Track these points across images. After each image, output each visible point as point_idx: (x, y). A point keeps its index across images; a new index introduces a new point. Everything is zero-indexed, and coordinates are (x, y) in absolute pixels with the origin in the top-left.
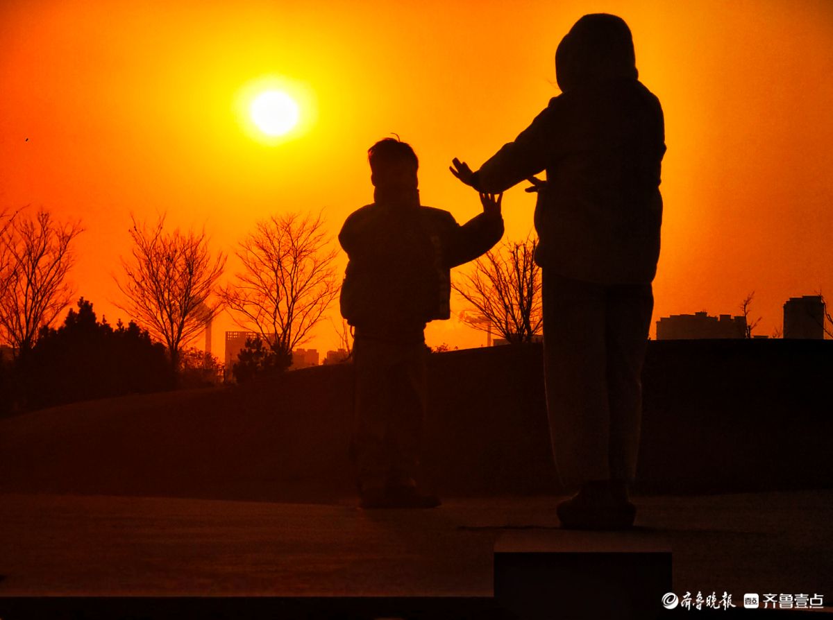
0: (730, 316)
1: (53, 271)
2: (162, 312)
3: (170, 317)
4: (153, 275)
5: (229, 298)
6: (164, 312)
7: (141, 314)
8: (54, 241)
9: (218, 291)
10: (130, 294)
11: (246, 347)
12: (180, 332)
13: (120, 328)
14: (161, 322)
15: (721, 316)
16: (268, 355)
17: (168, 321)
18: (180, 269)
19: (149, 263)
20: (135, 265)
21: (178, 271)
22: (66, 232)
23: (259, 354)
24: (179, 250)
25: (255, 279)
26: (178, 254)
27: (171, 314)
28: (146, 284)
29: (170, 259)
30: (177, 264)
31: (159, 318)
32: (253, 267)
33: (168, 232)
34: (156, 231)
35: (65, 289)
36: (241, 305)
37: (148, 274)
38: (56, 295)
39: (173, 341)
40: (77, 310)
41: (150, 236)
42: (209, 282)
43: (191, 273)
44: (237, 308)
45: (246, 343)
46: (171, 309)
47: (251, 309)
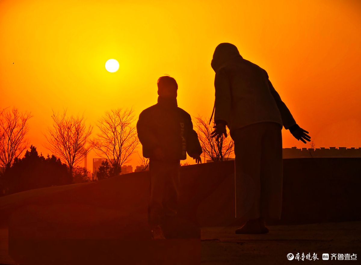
0: (306, 148)
1: (19, 134)
2: (66, 150)
4: (62, 136)
5: (94, 144)
6: (67, 150)
7: (57, 152)
8: (20, 122)
9: (90, 141)
10: (52, 143)
11: (102, 165)
12: (74, 159)
13: (48, 158)
14: (66, 155)
15: (302, 148)
16: (111, 168)
17: (69, 154)
18: (73, 132)
19: (60, 130)
20: (55, 131)
21: (73, 133)
22: (25, 117)
23: (107, 168)
24: (72, 124)
25: (105, 136)
26: (72, 126)
27: (70, 152)
28: (59, 139)
29: (69, 128)
30: (72, 130)
31: (65, 153)
32: (104, 131)
33: (68, 118)
34: (63, 116)
35: (25, 142)
36: (99, 147)
37: (60, 134)
38: (21, 144)
39: (71, 163)
40: (30, 150)
41: (60, 118)
42: (86, 138)
43: (78, 134)
44: (98, 148)
45: (102, 163)
46: (69, 149)
47: (103, 149)
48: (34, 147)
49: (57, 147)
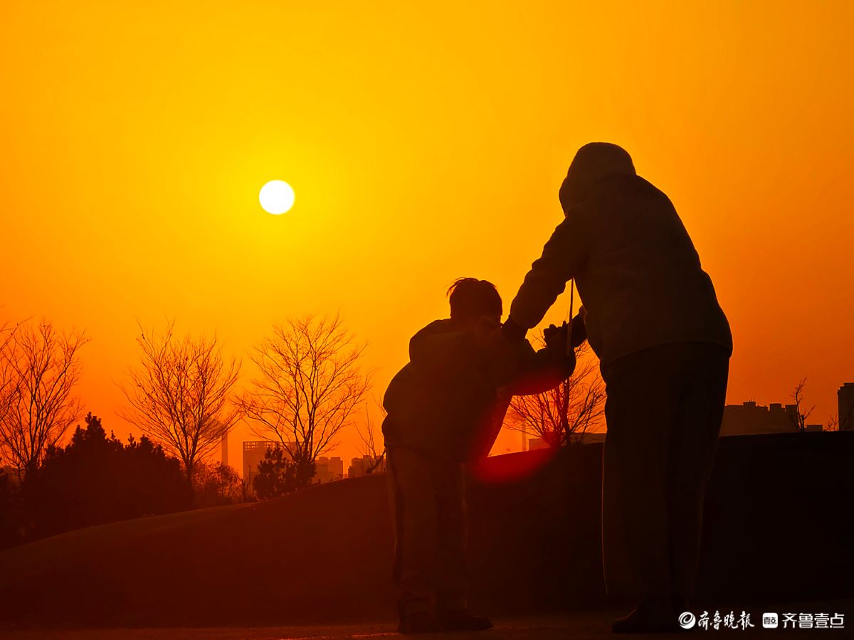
0: (781, 405)
1: (58, 386)
2: (175, 424)
3: (183, 429)
4: (165, 387)
5: (246, 407)
6: (177, 423)
7: (153, 427)
8: (59, 354)
9: (234, 399)
10: (141, 407)
11: (266, 458)
12: (195, 445)
13: (131, 444)
14: (175, 436)
15: (771, 405)
16: (290, 466)
17: (182, 433)
18: (192, 377)
19: (159, 374)
20: (147, 376)
21: (191, 380)
22: (70, 343)
23: (280, 465)
24: (190, 358)
25: (273, 385)
26: (189, 362)
27: (185, 426)
28: (157, 395)
29: (182, 368)
30: (189, 373)
31: (172, 431)
32: (270, 373)
33: (178, 341)
34: (165, 338)
35: (71, 404)
36: (259, 413)
37: (158, 383)
38: (63, 411)
39: (188, 455)
40: (85, 426)
41: (159, 343)
42: (223, 390)
43: (204, 382)
44: (255, 416)
45: (266, 454)
46: (184, 421)
47: (268, 417)
48: (95, 417)
49: (153, 416)
